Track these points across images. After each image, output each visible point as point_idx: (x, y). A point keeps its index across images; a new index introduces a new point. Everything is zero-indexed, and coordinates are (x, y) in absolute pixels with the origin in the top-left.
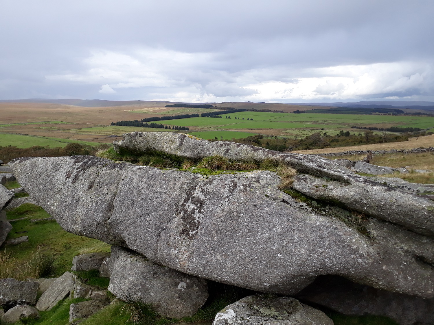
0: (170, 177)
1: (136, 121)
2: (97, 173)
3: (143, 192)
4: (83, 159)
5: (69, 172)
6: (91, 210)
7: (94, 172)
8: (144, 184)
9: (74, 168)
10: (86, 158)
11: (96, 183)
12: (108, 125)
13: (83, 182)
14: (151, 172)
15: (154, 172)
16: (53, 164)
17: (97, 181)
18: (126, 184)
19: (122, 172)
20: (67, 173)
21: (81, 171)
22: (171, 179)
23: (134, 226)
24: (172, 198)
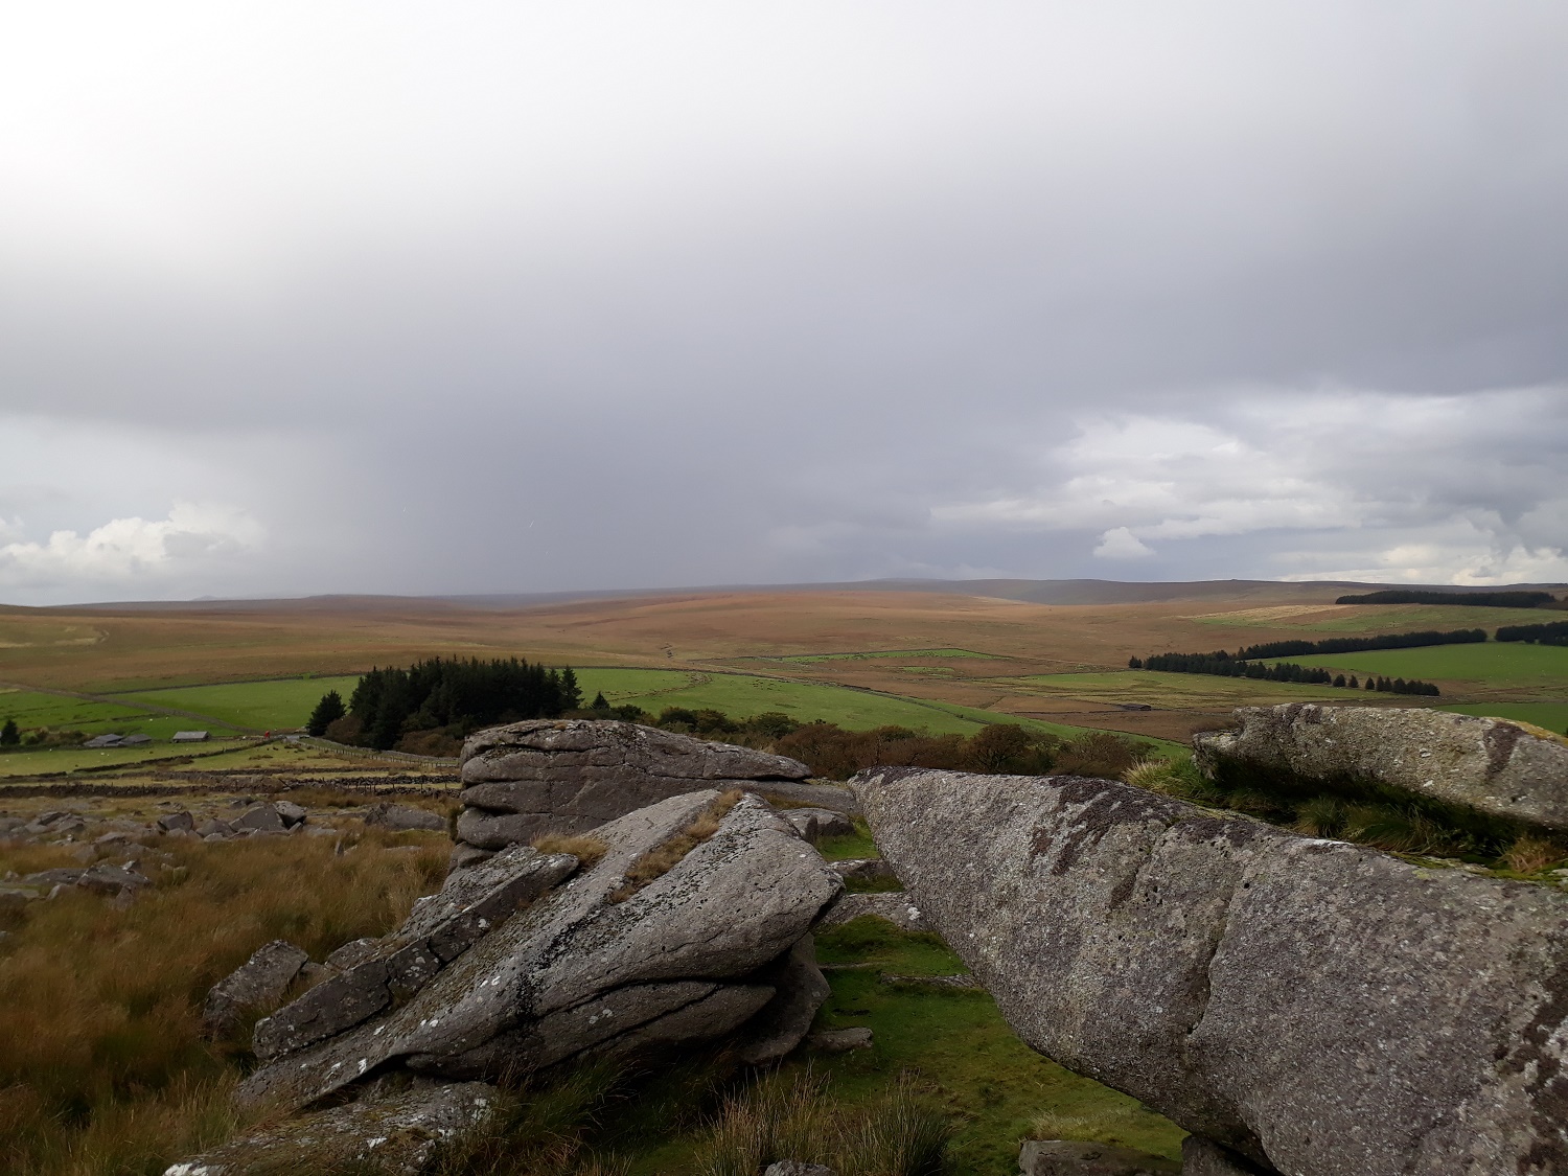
0: (1459, 903)
1: (1222, 656)
2: (1146, 847)
3: (1334, 946)
4: (1090, 793)
5: (1044, 832)
6: (1123, 986)
7: (1134, 843)
8: (1338, 915)
9: (1061, 820)
10: (1100, 789)
11: (1141, 885)
12: (1117, 666)
13: (1092, 874)
14: (1367, 869)
15: (1378, 868)
16: (987, 796)
17: (1144, 876)
18: (1262, 902)
19: (1243, 854)
20: (1035, 835)
21: (1084, 834)
22: (1464, 912)
23: (1297, 1080)
24: (1474, 994)
